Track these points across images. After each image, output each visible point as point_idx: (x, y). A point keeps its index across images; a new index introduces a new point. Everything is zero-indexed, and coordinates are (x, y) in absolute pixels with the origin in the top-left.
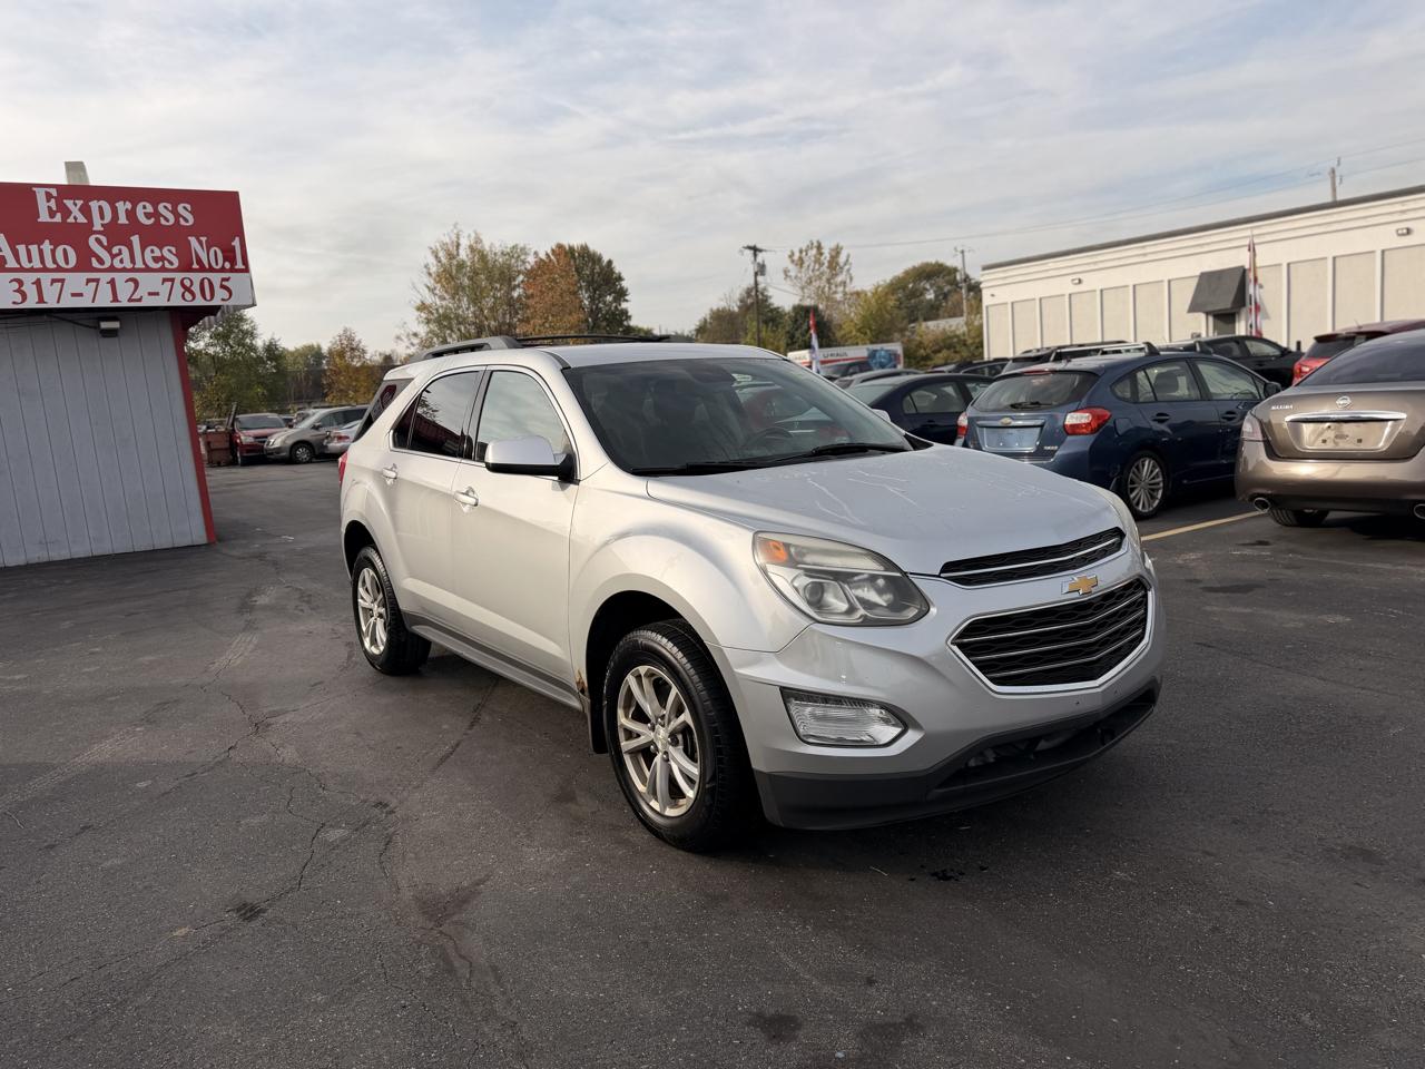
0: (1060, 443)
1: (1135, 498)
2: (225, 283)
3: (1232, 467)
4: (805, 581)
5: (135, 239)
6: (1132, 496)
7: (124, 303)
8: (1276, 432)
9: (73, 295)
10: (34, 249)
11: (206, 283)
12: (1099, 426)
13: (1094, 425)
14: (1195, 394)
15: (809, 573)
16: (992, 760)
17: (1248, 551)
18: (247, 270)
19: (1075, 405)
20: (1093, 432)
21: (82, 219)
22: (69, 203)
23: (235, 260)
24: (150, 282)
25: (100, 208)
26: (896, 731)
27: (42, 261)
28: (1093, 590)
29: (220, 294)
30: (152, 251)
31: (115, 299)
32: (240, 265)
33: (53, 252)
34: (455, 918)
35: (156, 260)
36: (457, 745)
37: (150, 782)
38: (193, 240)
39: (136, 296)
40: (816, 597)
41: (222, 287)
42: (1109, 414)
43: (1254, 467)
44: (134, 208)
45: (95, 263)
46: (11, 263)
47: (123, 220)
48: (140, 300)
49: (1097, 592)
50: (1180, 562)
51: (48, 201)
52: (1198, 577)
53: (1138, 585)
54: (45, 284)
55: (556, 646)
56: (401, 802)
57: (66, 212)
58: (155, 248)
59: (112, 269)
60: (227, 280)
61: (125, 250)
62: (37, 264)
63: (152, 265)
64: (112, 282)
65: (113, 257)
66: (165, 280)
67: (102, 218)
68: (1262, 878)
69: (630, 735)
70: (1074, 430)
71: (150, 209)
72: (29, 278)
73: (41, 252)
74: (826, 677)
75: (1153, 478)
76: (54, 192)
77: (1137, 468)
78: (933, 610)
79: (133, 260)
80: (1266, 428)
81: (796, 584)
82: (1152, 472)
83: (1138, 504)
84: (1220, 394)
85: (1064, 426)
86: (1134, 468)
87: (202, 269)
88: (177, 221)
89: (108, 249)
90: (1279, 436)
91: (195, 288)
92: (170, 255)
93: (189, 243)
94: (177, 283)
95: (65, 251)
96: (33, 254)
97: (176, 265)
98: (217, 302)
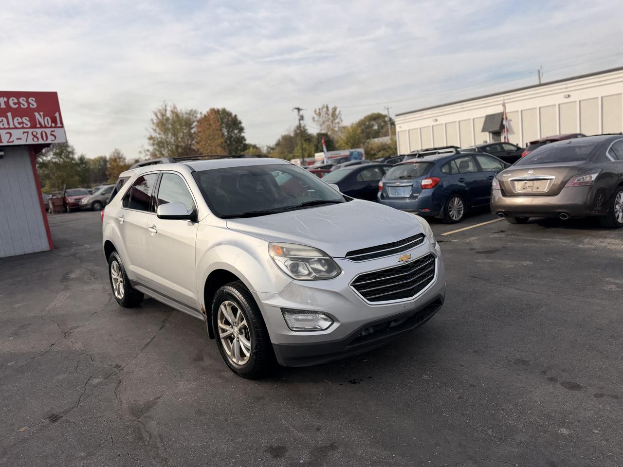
0: (419, 192)
1: (451, 214)
2: (52, 133)
3: (489, 200)
4: (289, 262)
5: (9, 115)
6: (450, 214)
7: (5, 144)
8: (505, 185)
11: (44, 133)
12: (435, 185)
13: (433, 185)
14: (476, 169)
15: (292, 259)
16: (372, 332)
17: (496, 235)
18: (62, 127)
19: (425, 176)
20: (433, 187)
23: (56, 122)
24: (16, 133)
26: (330, 323)
28: (409, 260)
29: (50, 138)
30: (17, 120)
32: (59, 125)
34: (145, 415)
35: (19, 123)
36: (154, 338)
37: (14, 362)
38: (36, 114)
39: (10, 140)
40: (294, 269)
41: (51, 135)
42: (439, 179)
43: (498, 200)
44: (8, 101)
47: (3, 106)
48: (13, 142)
49: (411, 260)
50: (468, 241)
52: (474, 247)
53: (431, 256)
55: (192, 293)
56: (127, 365)
58: (19, 119)
60: (54, 131)
61: (5, 120)
63: (18, 126)
66: (24, 133)
68: (481, 374)
69: (224, 331)
70: (425, 187)
71: (16, 101)
74: (301, 303)
75: (459, 206)
77: (452, 202)
78: (343, 272)
79: (8, 124)
80: (501, 183)
81: (286, 264)
82: (458, 203)
83: (453, 217)
84: (487, 169)
85: (421, 185)
86: (451, 202)
87: (41, 127)
88: (29, 105)
90: (507, 187)
91: (39, 136)
92: (26, 120)
93: (35, 116)
94: (30, 134)
97: (29, 125)
98: (49, 141)
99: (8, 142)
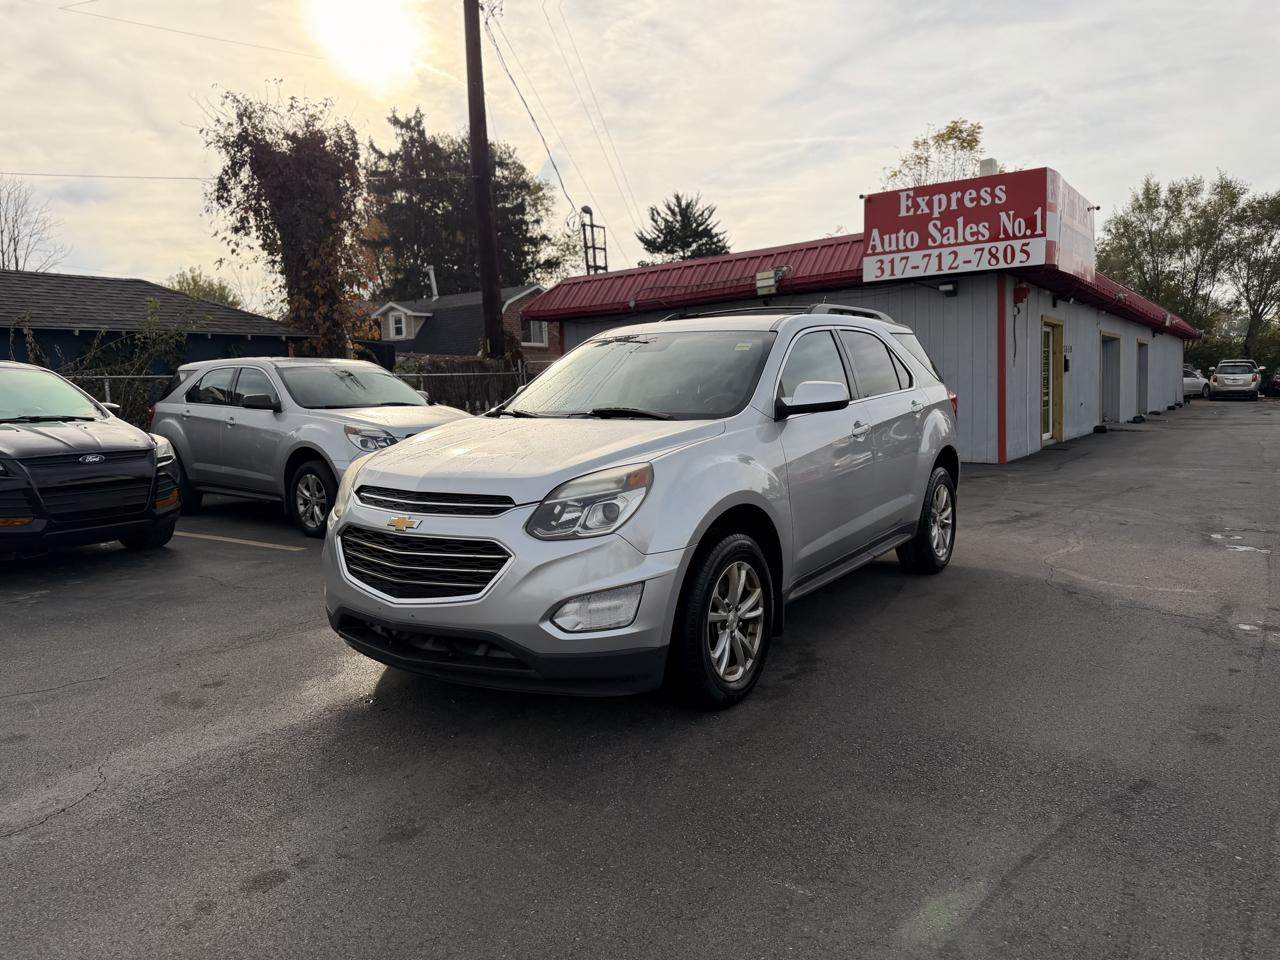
2: (1024, 248)
5: (960, 221)
7: (946, 271)
9: (913, 268)
10: (894, 236)
11: (1009, 248)
18: (1045, 234)
21: (926, 211)
22: (920, 200)
24: (965, 252)
25: (940, 200)
27: (897, 246)
29: (1020, 257)
30: (971, 228)
31: (940, 269)
32: (1039, 231)
33: (905, 237)
35: (973, 234)
38: (1003, 215)
39: (955, 265)
41: (1023, 251)
44: (963, 196)
45: (930, 243)
46: (879, 249)
48: (956, 268)
51: (907, 200)
54: (896, 263)
57: (916, 206)
58: (974, 226)
59: (942, 246)
60: (1027, 244)
61: (952, 230)
62: (894, 248)
63: (970, 239)
64: (940, 256)
65: (943, 236)
66: (977, 250)
67: (940, 207)
71: (974, 194)
72: (887, 258)
73: (897, 238)
76: (911, 193)
79: (956, 238)
87: (1007, 238)
88: (993, 200)
89: (940, 231)
91: (1000, 255)
92: (984, 229)
93: (1000, 217)
94: (986, 252)
95: (912, 235)
96: (893, 240)
97: (987, 237)
98: (1016, 264)
99: (950, 268)
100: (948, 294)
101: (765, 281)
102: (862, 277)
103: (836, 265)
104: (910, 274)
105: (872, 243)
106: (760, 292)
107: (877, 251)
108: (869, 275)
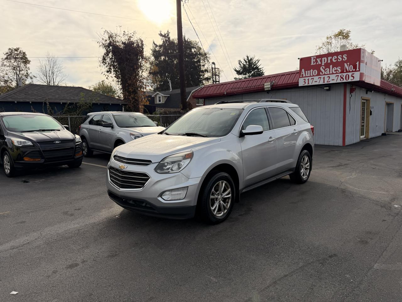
2: (352, 75)
5: (331, 66)
7: (326, 83)
9: (315, 82)
10: (309, 71)
11: (347, 75)
21: (320, 63)
22: (318, 59)
23: (356, 68)
24: (333, 77)
25: (324, 60)
27: (310, 74)
29: (351, 78)
30: (335, 69)
31: (324, 82)
32: (358, 69)
33: (313, 72)
38: (345, 64)
39: (329, 81)
41: (352, 76)
44: (332, 58)
45: (321, 74)
46: (304, 76)
47: (329, 62)
48: (329, 82)
51: (314, 60)
54: (310, 80)
57: (317, 61)
58: (335, 68)
59: (325, 74)
60: (353, 74)
61: (328, 69)
62: (309, 75)
63: (334, 72)
64: (324, 78)
65: (325, 71)
66: (336, 76)
67: (324, 62)
71: (336, 57)
72: (307, 79)
73: (310, 72)
76: (315, 57)
79: (330, 72)
87: (347, 72)
88: (342, 59)
89: (324, 70)
91: (344, 78)
92: (339, 69)
94: (339, 76)
95: (315, 71)
96: (308, 73)
97: (340, 72)
98: (349, 80)
99: (327, 82)
100: (327, 90)
101: (267, 86)
102: (298, 84)
103: (290, 81)
104: (314, 84)
105: (302, 74)
106: (266, 89)
107: (303, 76)
108: (301, 84)
